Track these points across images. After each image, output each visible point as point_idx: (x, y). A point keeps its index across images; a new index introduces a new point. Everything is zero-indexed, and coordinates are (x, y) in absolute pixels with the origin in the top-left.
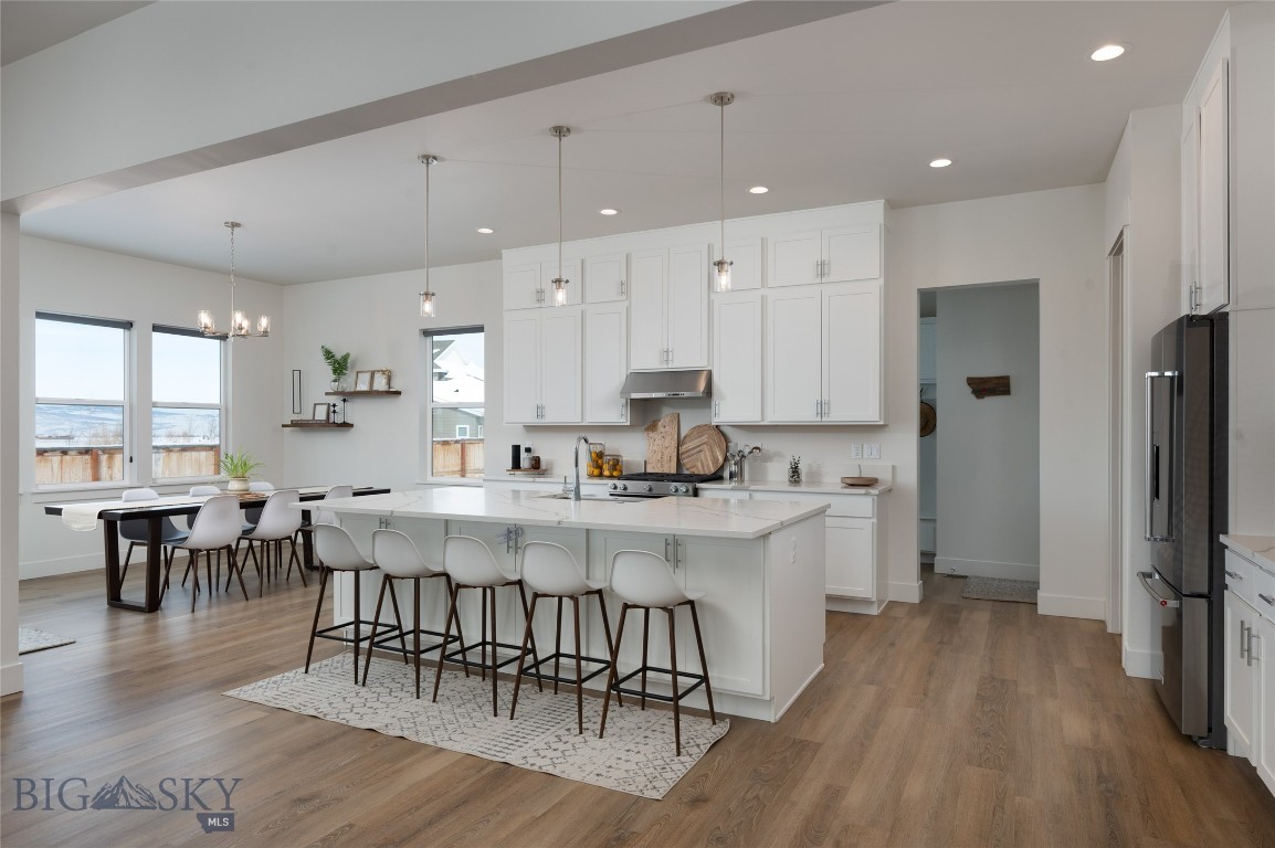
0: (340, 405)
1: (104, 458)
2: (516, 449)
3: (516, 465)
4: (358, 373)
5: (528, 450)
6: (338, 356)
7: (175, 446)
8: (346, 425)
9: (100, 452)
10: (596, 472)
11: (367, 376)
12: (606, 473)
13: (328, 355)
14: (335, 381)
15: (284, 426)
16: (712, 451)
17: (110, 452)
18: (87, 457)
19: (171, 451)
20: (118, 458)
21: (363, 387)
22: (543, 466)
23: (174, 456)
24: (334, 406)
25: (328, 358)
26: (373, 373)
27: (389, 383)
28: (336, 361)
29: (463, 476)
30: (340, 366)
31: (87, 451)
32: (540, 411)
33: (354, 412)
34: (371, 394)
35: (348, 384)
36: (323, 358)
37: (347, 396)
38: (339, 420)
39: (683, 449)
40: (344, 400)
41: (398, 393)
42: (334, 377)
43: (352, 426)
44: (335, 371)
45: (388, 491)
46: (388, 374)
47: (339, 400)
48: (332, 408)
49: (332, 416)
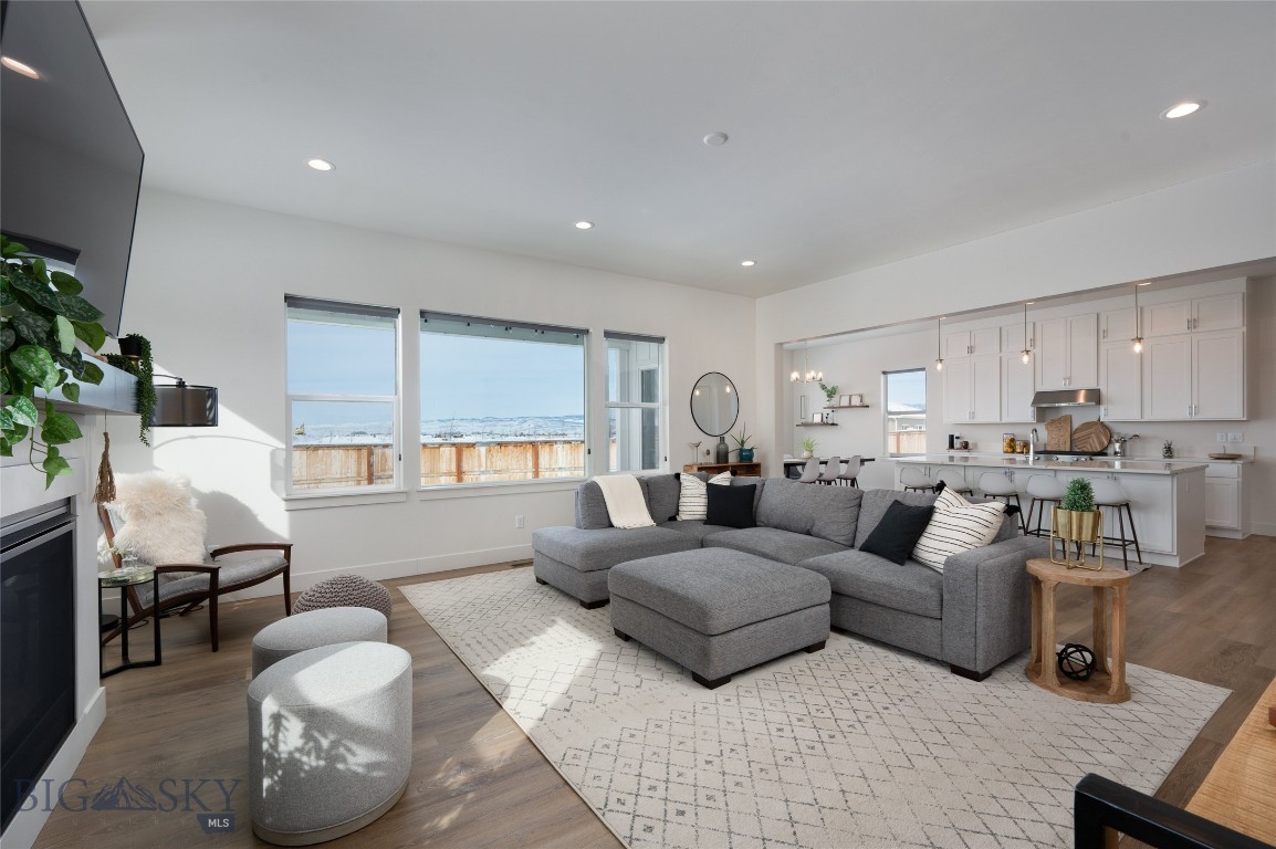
0: (830, 414)
2: (952, 437)
3: (952, 446)
4: (841, 397)
5: (958, 438)
6: (829, 388)
8: (833, 424)
10: (1010, 450)
11: (847, 398)
12: (1019, 450)
13: (823, 387)
14: (828, 400)
15: (795, 426)
16: (1098, 437)
21: (845, 402)
22: (970, 446)
24: (827, 414)
25: (824, 389)
26: (850, 396)
27: (861, 400)
28: (828, 390)
30: (831, 393)
32: (973, 415)
33: (837, 417)
34: (850, 406)
35: (835, 402)
36: (820, 388)
37: (833, 408)
38: (830, 421)
39: (1075, 437)
40: (832, 411)
41: (868, 406)
42: (827, 398)
43: (836, 424)
44: (828, 396)
45: (874, 459)
46: (861, 396)
47: (829, 411)
48: (825, 416)
49: (825, 419)
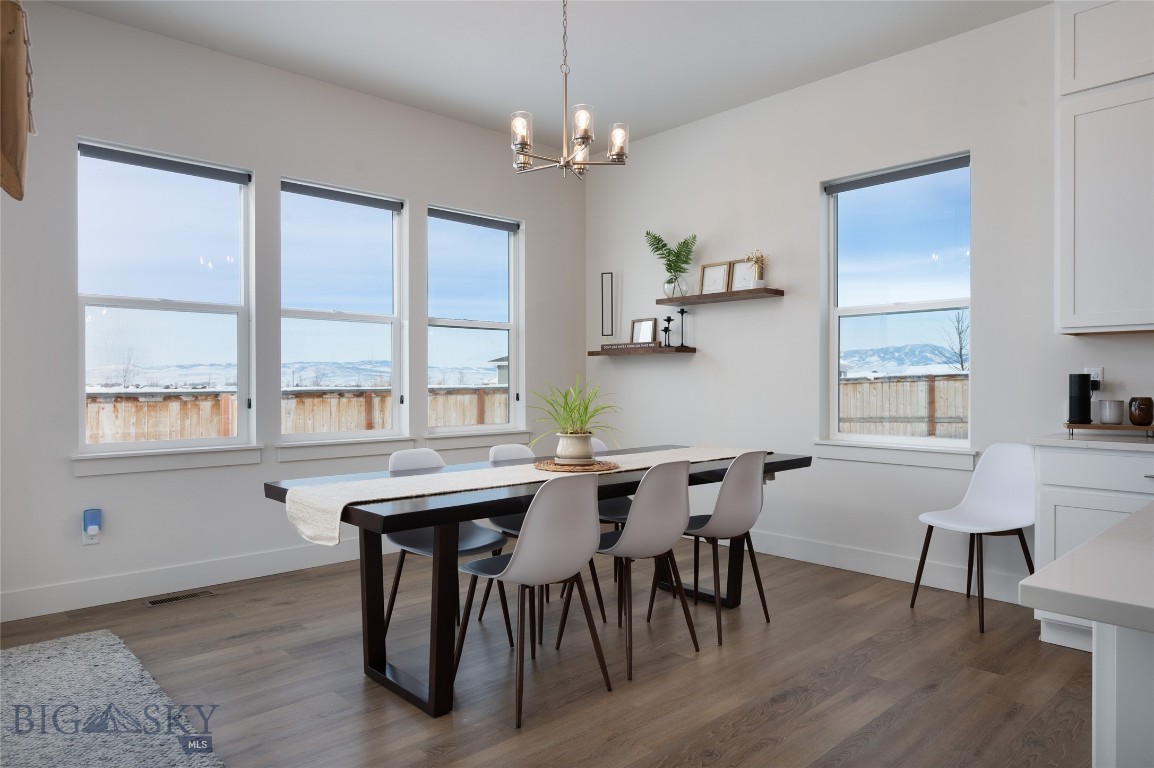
0: (677, 317)
1: (376, 401)
2: (1081, 383)
3: (1080, 414)
4: (704, 268)
5: (1094, 386)
6: (673, 245)
7: (441, 389)
8: (685, 350)
9: (373, 395)
11: (722, 271)
13: (658, 244)
14: (670, 282)
15: (591, 354)
17: (383, 394)
18: (362, 399)
19: (437, 394)
20: (389, 401)
21: (715, 283)
23: (441, 399)
24: (669, 320)
25: (658, 249)
26: (731, 266)
27: (761, 276)
28: (670, 252)
29: (932, 433)
30: (678, 259)
31: (360, 394)
33: (700, 328)
34: (729, 296)
35: (688, 284)
36: (650, 249)
37: (686, 304)
38: (675, 342)
40: (682, 312)
41: (780, 293)
42: (668, 275)
43: (693, 350)
44: (669, 267)
45: (805, 462)
46: (761, 264)
47: (672, 311)
48: (662, 324)
49: (662, 336)
